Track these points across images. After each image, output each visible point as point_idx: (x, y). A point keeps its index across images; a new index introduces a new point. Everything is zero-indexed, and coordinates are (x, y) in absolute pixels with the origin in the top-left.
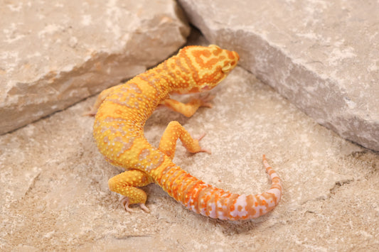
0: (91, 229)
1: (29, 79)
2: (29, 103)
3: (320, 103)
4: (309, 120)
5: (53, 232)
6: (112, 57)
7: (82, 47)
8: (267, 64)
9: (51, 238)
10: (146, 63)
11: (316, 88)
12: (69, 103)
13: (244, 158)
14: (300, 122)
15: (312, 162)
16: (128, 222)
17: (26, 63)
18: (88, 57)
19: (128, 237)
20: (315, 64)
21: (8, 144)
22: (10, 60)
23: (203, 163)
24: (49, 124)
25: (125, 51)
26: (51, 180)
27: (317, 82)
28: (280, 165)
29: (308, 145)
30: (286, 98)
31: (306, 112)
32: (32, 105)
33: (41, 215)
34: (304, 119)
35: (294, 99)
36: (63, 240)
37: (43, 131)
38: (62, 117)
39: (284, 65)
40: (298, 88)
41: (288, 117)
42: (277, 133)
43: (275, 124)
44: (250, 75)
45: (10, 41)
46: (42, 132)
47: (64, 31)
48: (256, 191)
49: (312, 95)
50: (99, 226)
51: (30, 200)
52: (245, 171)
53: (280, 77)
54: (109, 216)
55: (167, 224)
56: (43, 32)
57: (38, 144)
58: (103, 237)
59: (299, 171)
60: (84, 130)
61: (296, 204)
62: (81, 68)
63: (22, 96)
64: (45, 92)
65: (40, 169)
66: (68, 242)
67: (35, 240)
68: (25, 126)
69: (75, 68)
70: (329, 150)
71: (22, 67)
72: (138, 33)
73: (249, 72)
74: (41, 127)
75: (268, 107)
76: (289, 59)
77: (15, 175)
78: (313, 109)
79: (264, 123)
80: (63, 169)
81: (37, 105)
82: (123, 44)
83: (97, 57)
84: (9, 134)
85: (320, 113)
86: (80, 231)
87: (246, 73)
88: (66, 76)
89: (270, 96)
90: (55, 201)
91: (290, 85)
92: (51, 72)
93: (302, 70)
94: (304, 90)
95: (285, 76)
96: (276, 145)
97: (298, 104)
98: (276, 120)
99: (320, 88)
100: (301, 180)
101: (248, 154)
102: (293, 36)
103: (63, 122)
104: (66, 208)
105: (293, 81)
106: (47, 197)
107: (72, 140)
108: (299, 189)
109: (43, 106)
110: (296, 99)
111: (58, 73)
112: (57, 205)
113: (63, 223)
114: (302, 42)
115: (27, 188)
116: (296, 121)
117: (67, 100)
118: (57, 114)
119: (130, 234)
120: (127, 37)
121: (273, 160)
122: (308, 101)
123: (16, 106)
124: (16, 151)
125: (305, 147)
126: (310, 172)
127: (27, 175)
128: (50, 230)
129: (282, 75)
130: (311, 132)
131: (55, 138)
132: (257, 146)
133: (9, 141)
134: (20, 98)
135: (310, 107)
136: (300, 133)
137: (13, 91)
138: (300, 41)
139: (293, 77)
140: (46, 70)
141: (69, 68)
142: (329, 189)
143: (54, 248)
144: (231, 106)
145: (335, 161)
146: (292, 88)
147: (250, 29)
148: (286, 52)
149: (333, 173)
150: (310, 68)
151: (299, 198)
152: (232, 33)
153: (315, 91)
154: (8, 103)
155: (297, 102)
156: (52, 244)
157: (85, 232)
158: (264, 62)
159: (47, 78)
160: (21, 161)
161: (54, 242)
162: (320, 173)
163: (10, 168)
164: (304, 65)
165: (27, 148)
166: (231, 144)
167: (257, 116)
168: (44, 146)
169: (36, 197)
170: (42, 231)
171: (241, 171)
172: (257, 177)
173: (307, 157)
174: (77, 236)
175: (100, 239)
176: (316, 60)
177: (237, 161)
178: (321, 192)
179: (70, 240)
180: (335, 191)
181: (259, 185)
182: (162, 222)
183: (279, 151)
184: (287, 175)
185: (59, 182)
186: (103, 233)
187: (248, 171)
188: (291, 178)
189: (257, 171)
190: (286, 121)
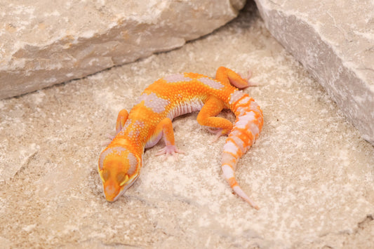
0: (77, 229)
1: (41, 41)
2: (38, 68)
3: (366, 117)
4: (354, 133)
5: (34, 226)
6: (143, 26)
7: (109, 11)
8: (317, 60)
9: (31, 232)
10: (185, 36)
11: (364, 100)
12: (88, 72)
13: (268, 170)
14: (344, 134)
15: (346, 186)
16: (120, 227)
17: (41, 22)
18: (113, 24)
19: (117, 244)
20: (367, 72)
21: (11, 111)
22: (24, 17)
24: (61, 93)
25: (159, 21)
26: (48, 162)
27: (366, 93)
28: (308, 184)
29: (346, 164)
31: (352, 123)
32: (41, 71)
33: (26, 202)
34: (349, 131)
35: (342, 105)
36: (43, 237)
37: (53, 100)
38: (78, 87)
39: (335, 66)
40: (346, 94)
41: (331, 126)
42: (314, 143)
43: (314, 132)
46: (53, 102)
48: (272, 212)
49: (360, 107)
50: (87, 226)
51: (20, 182)
52: (264, 186)
53: (329, 78)
54: (100, 216)
55: (163, 236)
57: (44, 116)
58: (89, 240)
59: (328, 195)
60: (99, 106)
61: (315, 235)
62: (104, 35)
63: (30, 60)
64: (59, 57)
65: (38, 147)
67: (12, 232)
68: (35, 92)
69: (96, 34)
70: (370, 174)
71: (36, 26)
73: (301, 64)
74: (52, 96)
76: (340, 60)
77: (9, 150)
78: (360, 122)
79: (303, 128)
80: (64, 150)
81: (48, 71)
82: (158, 12)
83: (125, 24)
84: (14, 99)
85: (366, 129)
86: (64, 229)
88: (84, 43)
89: (317, 96)
90: (46, 189)
91: (339, 88)
92: (67, 37)
93: (352, 76)
94: (352, 98)
95: (334, 78)
96: (309, 159)
97: (346, 112)
98: (317, 128)
99: (367, 101)
100: (327, 206)
101: (274, 165)
102: (349, 33)
103: (78, 93)
104: (56, 199)
105: (342, 86)
106: (39, 181)
107: (82, 116)
108: (322, 217)
109: (56, 72)
110: (344, 107)
111: (76, 38)
112: (47, 192)
113: (47, 216)
114: (358, 42)
115: (19, 168)
116: (339, 132)
117: (85, 69)
118: (74, 82)
119: (119, 241)
120: (164, 5)
121: (300, 176)
122: (355, 112)
123: (22, 70)
124: (17, 120)
125: (342, 167)
126: (340, 198)
127: (23, 152)
128: (32, 222)
129: (332, 76)
130: (354, 148)
131: (64, 111)
132: (287, 157)
133: (12, 107)
134: (27, 63)
135: (357, 119)
136: (341, 149)
137: (19, 54)
138: (356, 41)
139: (341, 81)
140: (62, 34)
141: (89, 34)
142: (357, 222)
143: (31, 245)
144: (269, 102)
146: (341, 94)
147: (303, 17)
148: (337, 51)
149: (367, 203)
150: (360, 75)
151: (319, 229)
152: (285, 17)
153: (362, 103)
154: (13, 67)
155: (345, 110)
156: (30, 239)
157: (70, 231)
158: (314, 57)
159: (63, 42)
160: (21, 134)
161: (33, 238)
162: (351, 201)
163: (6, 140)
164: (354, 70)
165: (31, 119)
166: (258, 150)
167: (297, 119)
168: (50, 119)
169: (27, 179)
170: (22, 223)
171: (261, 184)
172: (277, 195)
173: (340, 179)
174: (59, 235)
175: (84, 241)
176: (369, 67)
177: (259, 172)
178: (347, 225)
179: (50, 238)
180: (364, 226)
181: (277, 205)
182: (158, 232)
183: (311, 166)
184: (312, 198)
185: (56, 165)
186: (89, 236)
187: (268, 186)
188: (316, 203)
189: (279, 188)
190: (328, 130)
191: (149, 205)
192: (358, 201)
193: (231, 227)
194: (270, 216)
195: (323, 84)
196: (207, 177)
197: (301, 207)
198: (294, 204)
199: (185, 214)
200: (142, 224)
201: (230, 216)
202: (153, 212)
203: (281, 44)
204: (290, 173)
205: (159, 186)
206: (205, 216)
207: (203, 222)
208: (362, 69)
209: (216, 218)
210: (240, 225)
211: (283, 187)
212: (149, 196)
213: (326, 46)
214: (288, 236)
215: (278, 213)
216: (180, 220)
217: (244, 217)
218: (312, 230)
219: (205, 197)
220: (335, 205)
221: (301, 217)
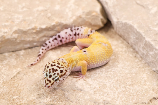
0: (35, 98)
1: (24, 28)
2: (23, 39)
3: (154, 60)
4: (149, 68)
5: (18, 97)
7: (52, 18)
8: (135, 40)
9: (16, 99)
13: (114, 80)
14: (145, 68)
15: (145, 86)
16: (53, 98)
17: (25, 21)
18: (53, 23)
20: (155, 42)
22: (18, 18)
23: (94, 78)
25: (72, 24)
26: (25, 75)
27: (154, 50)
28: (130, 85)
29: (146, 79)
30: (142, 57)
31: (148, 64)
32: (24, 41)
33: (15, 89)
34: (147, 68)
35: (144, 58)
36: (21, 101)
37: (28, 54)
39: (142, 41)
40: (146, 52)
41: (140, 65)
42: (133, 71)
43: (133, 67)
44: (128, 45)
45: (20, 10)
47: (46, 10)
48: (115, 94)
49: (152, 56)
50: (39, 97)
51: (13, 82)
53: (140, 47)
54: (45, 94)
55: (70, 102)
56: (36, 9)
58: (40, 103)
59: (138, 89)
61: (132, 103)
62: (50, 28)
63: (20, 35)
64: (31, 36)
65: (21, 69)
66: (23, 102)
67: (8, 99)
68: (21, 50)
69: (47, 27)
70: (155, 83)
71: (23, 22)
72: (80, 17)
73: (128, 43)
74: (27, 52)
75: (132, 60)
76: (144, 38)
77: (9, 70)
78: (152, 63)
79: (128, 66)
80: (31, 71)
81: (27, 41)
82: (72, 20)
83: (58, 24)
84: (12, 52)
85: (154, 65)
86: (30, 98)
87: (127, 44)
88: (42, 30)
89: (135, 55)
90: (23, 84)
91: (143, 50)
92: (35, 27)
93: (149, 44)
94: (149, 53)
95: (142, 46)
96: (131, 76)
97: (146, 60)
99: (155, 53)
100: (137, 93)
101: (116, 78)
102: (148, 28)
104: (27, 88)
105: (145, 49)
106: (21, 81)
108: (135, 97)
109: (30, 42)
110: (145, 58)
111: (39, 28)
112: (24, 86)
113: (23, 94)
114: (152, 31)
115: (13, 76)
116: (143, 68)
118: (36, 48)
120: (74, 18)
121: (127, 82)
122: (150, 59)
123: (16, 39)
124: (13, 60)
125: (144, 80)
126: (143, 91)
127: (15, 70)
128: (17, 95)
129: (141, 46)
130: (149, 73)
131: (32, 58)
132: (122, 75)
133: (11, 55)
134: (18, 36)
135: (150, 62)
136: (143, 73)
137: (15, 32)
138: (151, 31)
139: (145, 47)
140: (33, 26)
141: (44, 27)
142: (150, 99)
143: (16, 103)
145: (156, 88)
146: (144, 52)
147: (130, 22)
148: (143, 35)
149: (154, 93)
150: (152, 43)
151: (134, 101)
152: (122, 24)
153: (153, 54)
154: (12, 37)
155: (146, 59)
157: (32, 99)
158: (134, 39)
159: (33, 29)
160: (14, 65)
161: (17, 101)
162: (147, 92)
163: (8, 66)
164: (150, 41)
165: (18, 60)
166: (110, 73)
167: (126, 63)
168: (26, 60)
169: (16, 81)
170: (13, 95)
171: (111, 84)
172: (117, 88)
173: (143, 84)
174: (28, 100)
175: (38, 103)
176: (156, 40)
177: (110, 80)
178: (145, 100)
179: (24, 101)
180: (152, 101)
181: (117, 92)
182: (68, 101)
183: (131, 79)
184: (131, 90)
185: (28, 76)
186: (40, 101)
187: (114, 85)
188: (133, 92)
189: (118, 86)
190: (139, 67)
191: (65, 91)
192: (150, 92)
193: (98, 99)
194: (114, 96)
195: (137, 50)
196: (89, 81)
197: (127, 93)
198: (124, 92)
199: (79, 94)
200: (62, 98)
201: (98, 95)
202: (67, 93)
203: (121, 36)
204: (123, 81)
205: (69, 84)
206: (88, 95)
207: (87, 97)
208: (153, 41)
209: (92, 96)
210: (102, 98)
211: (120, 86)
212: (65, 87)
213: (139, 33)
214: (121, 103)
215: (117, 95)
216: (77, 96)
217: (104, 96)
218: (131, 101)
219: (88, 88)
220: (141, 93)
221: (127, 96)
